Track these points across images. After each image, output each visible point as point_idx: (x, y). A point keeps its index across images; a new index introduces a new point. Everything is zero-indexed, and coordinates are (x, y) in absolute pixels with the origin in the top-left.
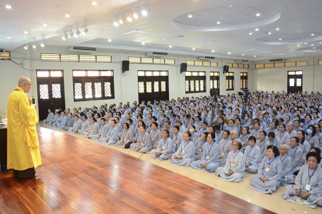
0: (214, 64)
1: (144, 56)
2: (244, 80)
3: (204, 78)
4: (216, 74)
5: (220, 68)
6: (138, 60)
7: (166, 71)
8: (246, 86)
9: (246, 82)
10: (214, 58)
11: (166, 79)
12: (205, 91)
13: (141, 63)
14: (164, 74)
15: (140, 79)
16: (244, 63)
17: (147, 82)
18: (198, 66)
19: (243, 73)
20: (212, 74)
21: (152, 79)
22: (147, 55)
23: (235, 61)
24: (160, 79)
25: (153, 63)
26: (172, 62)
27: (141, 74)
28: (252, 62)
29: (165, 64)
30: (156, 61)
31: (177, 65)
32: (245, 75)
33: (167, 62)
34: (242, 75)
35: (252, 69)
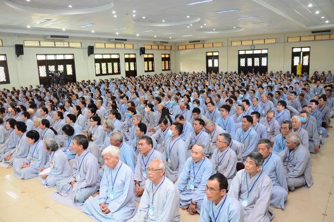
0: (129, 46)
1: (43, 39)
2: (167, 62)
3: (118, 60)
4: (132, 56)
5: (137, 50)
6: (37, 44)
7: (72, 54)
8: (169, 68)
9: (169, 63)
10: (126, 40)
11: (72, 62)
12: (119, 73)
13: (40, 47)
14: (69, 57)
15: (41, 63)
16: (165, 44)
17: (49, 66)
18: (109, 48)
19: (165, 54)
20: (127, 56)
21: (56, 63)
22: (47, 38)
23: (155, 42)
24: (65, 62)
25: (55, 47)
26: (78, 45)
27: (42, 58)
28: (175, 43)
29: (69, 47)
30: (58, 44)
31: (84, 48)
32: (167, 56)
33: (71, 45)
34: (163, 56)
35: (176, 51)
